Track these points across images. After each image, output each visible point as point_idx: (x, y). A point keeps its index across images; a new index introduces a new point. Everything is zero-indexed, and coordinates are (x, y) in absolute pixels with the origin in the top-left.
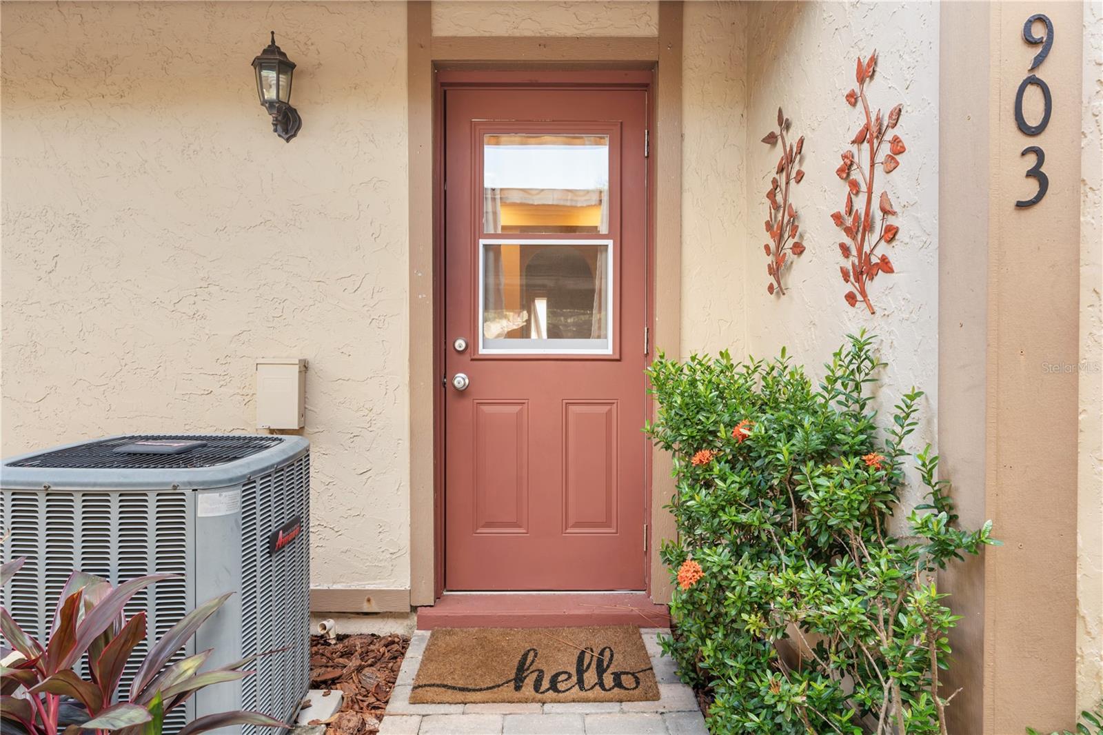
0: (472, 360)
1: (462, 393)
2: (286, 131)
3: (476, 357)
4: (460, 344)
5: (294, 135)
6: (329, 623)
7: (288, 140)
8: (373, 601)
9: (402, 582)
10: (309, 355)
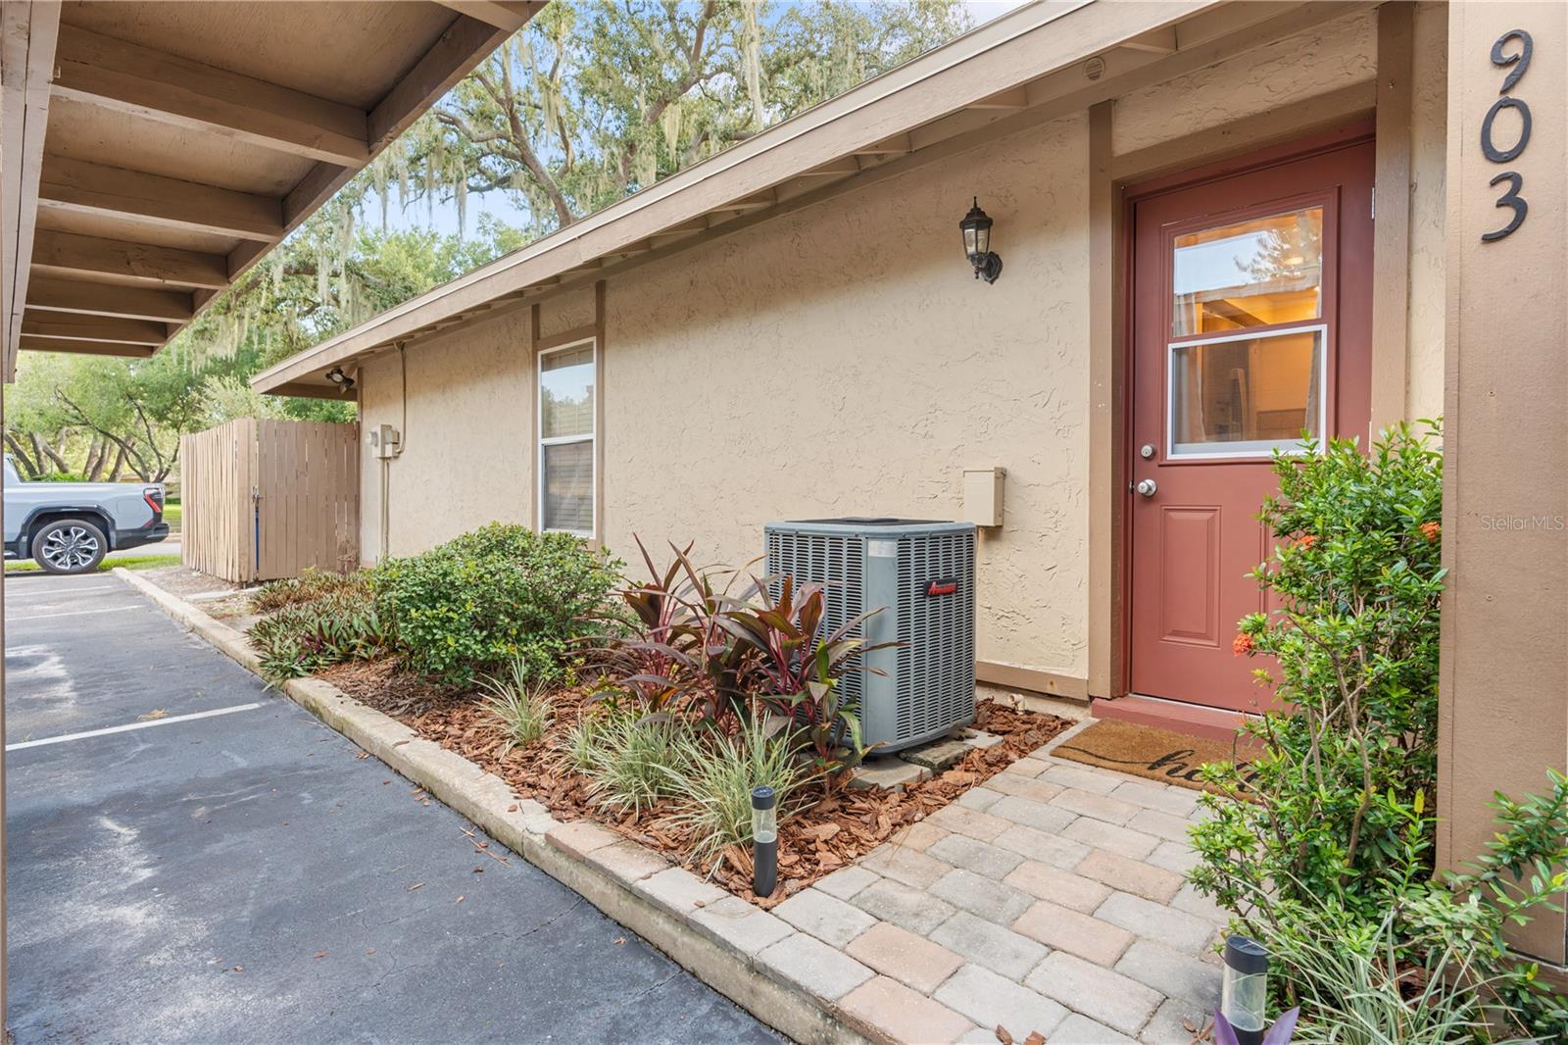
0: (1160, 466)
1: (1148, 498)
2: (990, 276)
3: (1163, 463)
4: (1147, 450)
5: (997, 278)
6: (1018, 697)
7: (992, 282)
8: (1055, 685)
9: (1081, 672)
10: (1005, 464)
